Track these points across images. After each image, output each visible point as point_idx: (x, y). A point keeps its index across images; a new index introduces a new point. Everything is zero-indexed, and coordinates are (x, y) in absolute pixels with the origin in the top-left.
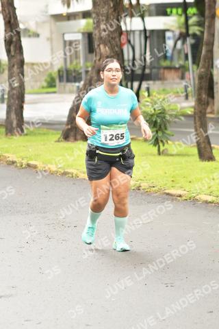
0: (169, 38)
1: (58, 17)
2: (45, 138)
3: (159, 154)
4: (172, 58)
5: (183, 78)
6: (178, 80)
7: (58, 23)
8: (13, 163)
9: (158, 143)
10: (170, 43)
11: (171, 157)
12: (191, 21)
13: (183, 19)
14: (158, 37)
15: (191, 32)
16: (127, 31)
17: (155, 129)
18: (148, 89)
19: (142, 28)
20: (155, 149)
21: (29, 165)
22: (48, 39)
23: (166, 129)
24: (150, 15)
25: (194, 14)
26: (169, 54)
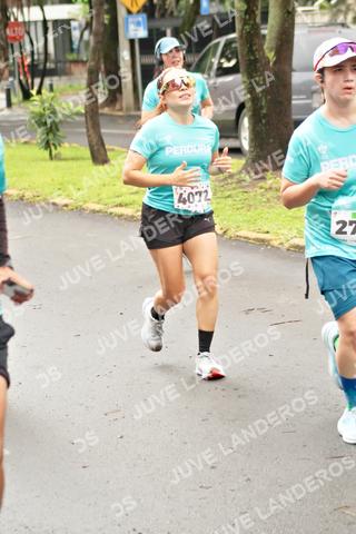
0: (75, 29)
3: (51, 158)
4: (78, 50)
9: (49, 146)
10: (76, 34)
11: (65, 162)
13: (87, 8)
16: (24, 22)
18: (51, 86)
19: (42, 18)
20: (47, 153)
23: (58, 130)
24: (52, 4)
26: (75, 46)
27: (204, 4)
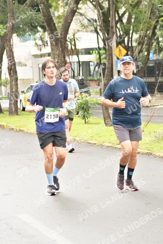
0: (92, 65)
1: (36, 56)
2: (29, 116)
3: (85, 123)
4: (93, 75)
5: (99, 85)
6: (96, 86)
7: (36, 59)
8: (13, 129)
9: (85, 118)
10: (92, 68)
11: (92, 125)
12: (102, 57)
13: (98, 56)
14: (86, 65)
15: (102, 62)
16: (70, 62)
17: (83, 111)
19: (78, 61)
20: (83, 121)
21: (20, 130)
22: (31, 67)
23: (89, 111)
24: (82, 54)
25: (104, 53)
27: (151, 55)
